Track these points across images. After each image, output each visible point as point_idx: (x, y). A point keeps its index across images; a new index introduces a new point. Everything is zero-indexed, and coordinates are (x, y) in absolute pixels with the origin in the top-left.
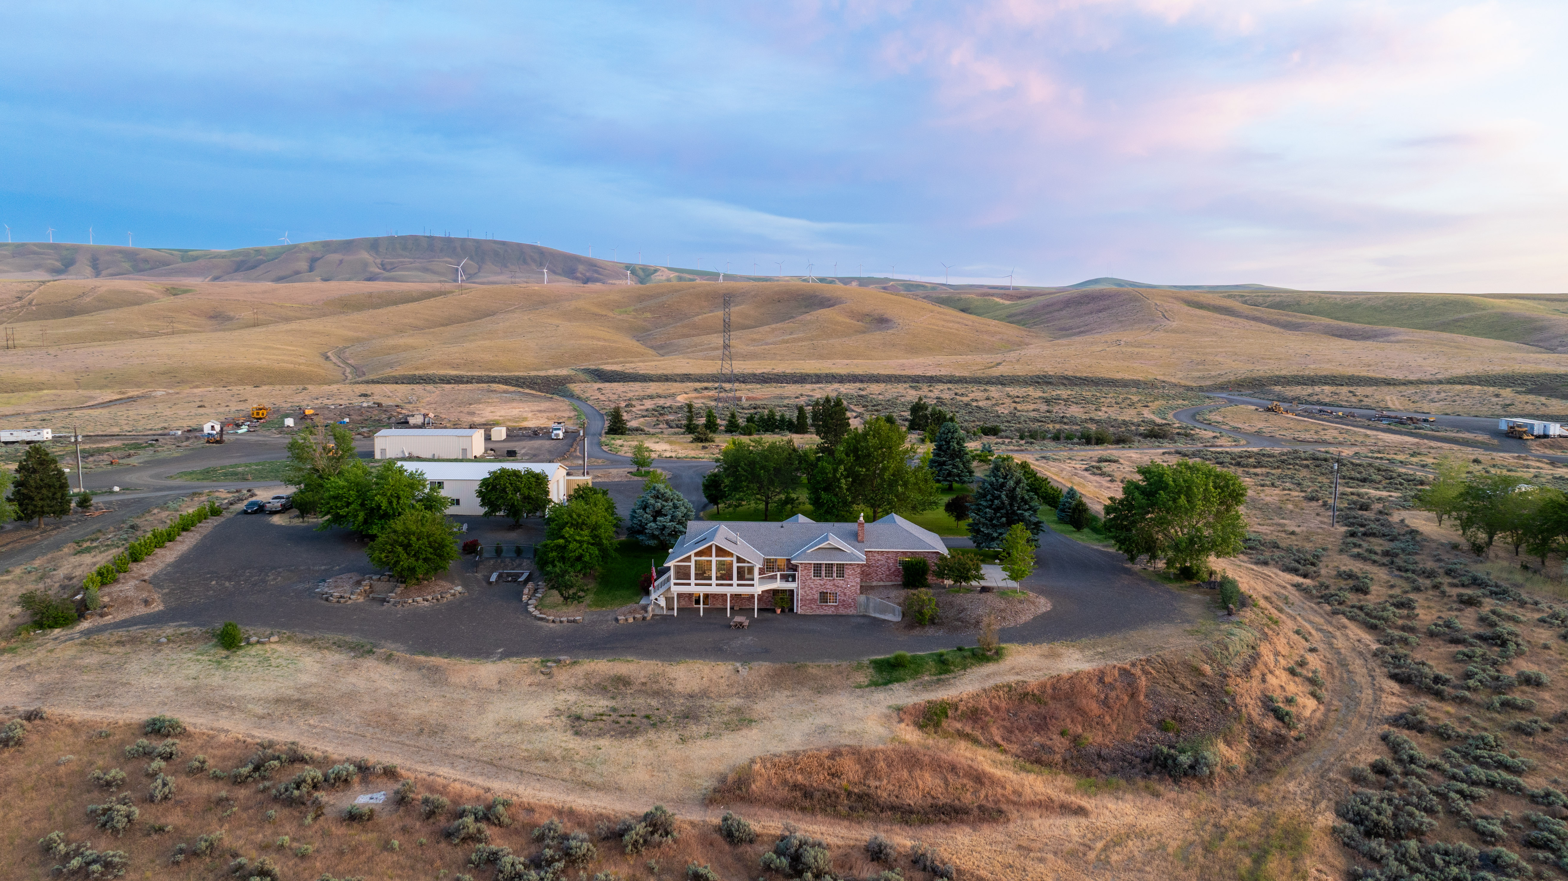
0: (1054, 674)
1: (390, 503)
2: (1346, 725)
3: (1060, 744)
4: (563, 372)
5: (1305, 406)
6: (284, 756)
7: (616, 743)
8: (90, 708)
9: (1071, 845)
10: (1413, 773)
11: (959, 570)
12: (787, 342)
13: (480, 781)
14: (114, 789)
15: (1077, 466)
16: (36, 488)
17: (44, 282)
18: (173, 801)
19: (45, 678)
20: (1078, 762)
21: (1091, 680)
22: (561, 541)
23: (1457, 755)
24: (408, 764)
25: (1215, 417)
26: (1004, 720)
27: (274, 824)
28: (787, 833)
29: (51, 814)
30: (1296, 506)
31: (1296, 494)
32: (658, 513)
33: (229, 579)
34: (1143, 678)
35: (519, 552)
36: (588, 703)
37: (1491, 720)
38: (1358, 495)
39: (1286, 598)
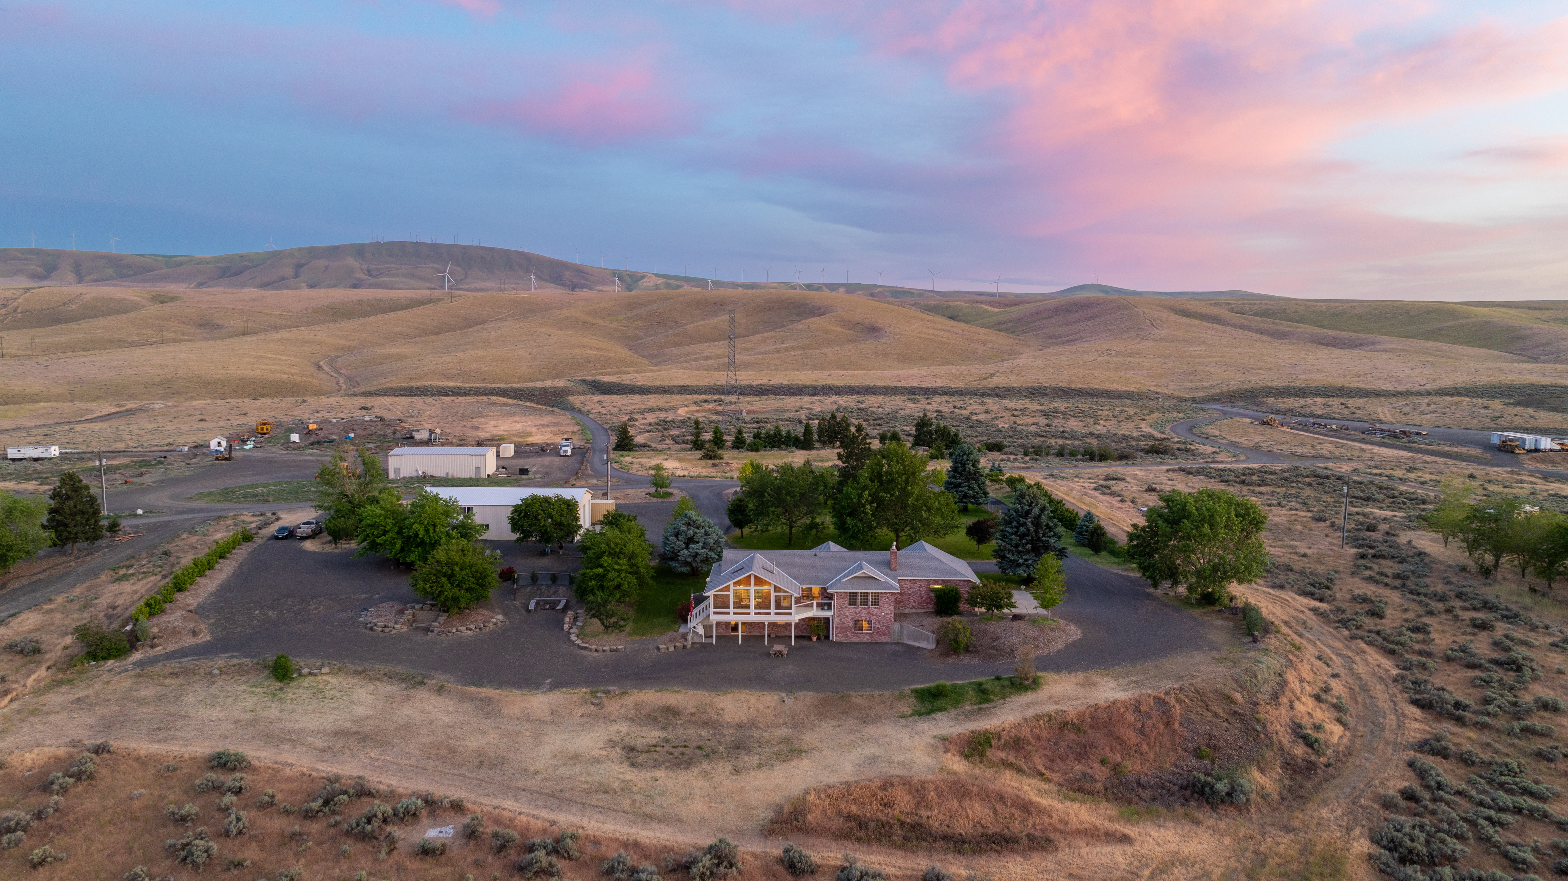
0: (1092, 703)
1: (427, 531)
2: (1372, 750)
3: (1101, 773)
4: (561, 383)
5: (1299, 419)
6: (351, 791)
7: (672, 774)
8: (154, 741)
9: (1119, 873)
10: (1441, 800)
11: (992, 599)
12: (779, 351)
13: (544, 813)
14: (189, 824)
15: (1086, 485)
16: (70, 515)
17: (29, 289)
18: (247, 836)
19: (105, 711)
20: (1119, 791)
21: (1128, 709)
22: (600, 570)
23: (1482, 781)
24: (472, 797)
25: (1212, 431)
26: (1045, 749)
27: (349, 858)
28: (847, 864)
29: (131, 848)
30: (1305, 527)
31: (1304, 514)
32: (690, 540)
33: (272, 608)
34: (1178, 707)
35: (554, 579)
36: (640, 733)
37: (1512, 745)
38: (1364, 515)
39: (1305, 623)
